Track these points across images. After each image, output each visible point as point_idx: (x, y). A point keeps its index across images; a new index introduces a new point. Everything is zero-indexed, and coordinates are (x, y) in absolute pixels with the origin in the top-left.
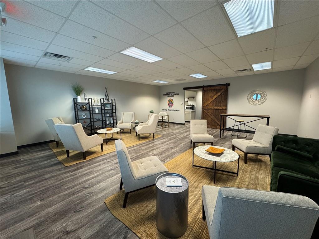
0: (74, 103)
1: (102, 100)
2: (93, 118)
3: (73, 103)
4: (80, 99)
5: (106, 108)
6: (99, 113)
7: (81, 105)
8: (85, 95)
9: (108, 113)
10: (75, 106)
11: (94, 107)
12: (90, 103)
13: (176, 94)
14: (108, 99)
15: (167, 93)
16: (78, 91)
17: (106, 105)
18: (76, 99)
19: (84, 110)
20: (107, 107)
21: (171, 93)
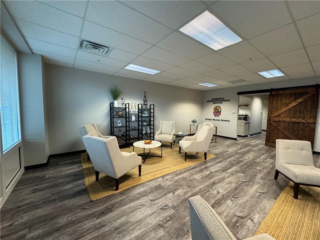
0: (111, 109)
1: (140, 106)
2: (129, 126)
3: (109, 108)
4: (117, 104)
5: (143, 115)
6: (135, 121)
7: (117, 110)
8: (122, 99)
9: (145, 121)
10: (111, 111)
11: (131, 114)
12: (127, 109)
13: (226, 101)
14: (147, 105)
15: (212, 99)
16: (115, 95)
17: (143, 111)
18: (113, 103)
19: (120, 117)
20: (145, 114)
21: (218, 99)
